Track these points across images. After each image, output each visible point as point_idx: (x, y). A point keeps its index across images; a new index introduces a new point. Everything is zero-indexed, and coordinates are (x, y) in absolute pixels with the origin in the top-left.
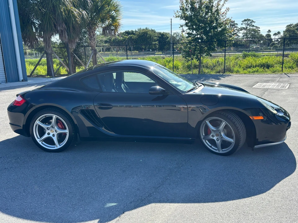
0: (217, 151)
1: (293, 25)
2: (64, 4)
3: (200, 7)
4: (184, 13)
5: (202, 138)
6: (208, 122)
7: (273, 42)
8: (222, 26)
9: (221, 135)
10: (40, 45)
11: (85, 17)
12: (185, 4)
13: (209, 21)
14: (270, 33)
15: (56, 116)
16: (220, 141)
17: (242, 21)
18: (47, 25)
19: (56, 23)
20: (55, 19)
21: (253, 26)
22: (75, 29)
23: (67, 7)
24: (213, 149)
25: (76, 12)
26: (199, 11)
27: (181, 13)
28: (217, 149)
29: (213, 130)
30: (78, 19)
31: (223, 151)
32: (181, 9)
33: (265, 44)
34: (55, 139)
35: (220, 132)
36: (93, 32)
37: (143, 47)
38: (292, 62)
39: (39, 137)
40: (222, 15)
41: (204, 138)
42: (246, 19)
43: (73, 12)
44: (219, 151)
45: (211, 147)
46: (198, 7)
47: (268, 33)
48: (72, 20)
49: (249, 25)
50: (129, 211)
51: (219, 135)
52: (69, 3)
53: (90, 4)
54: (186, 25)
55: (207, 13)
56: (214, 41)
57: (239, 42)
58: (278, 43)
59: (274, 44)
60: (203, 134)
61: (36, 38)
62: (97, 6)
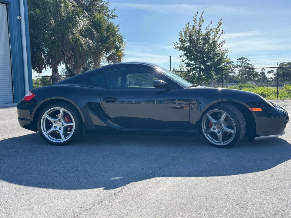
0: (219, 144)
1: (285, 64)
2: (72, 33)
3: (198, 39)
4: (183, 44)
5: (204, 131)
6: (209, 115)
7: (267, 79)
8: (219, 56)
9: (222, 127)
10: (46, 80)
11: (91, 45)
12: (184, 36)
13: (207, 51)
14: (264, 71)
15: (63, 110)
16: (221, 133)
17: (238, 59)
18: (56, 51)
19: (63, 50)
20: (63, 46)
21: (248, 64)
22: (81, 56)
23: (74, 36)
24: (215, 142)
25: (83, 40)
26: (197, 42)
27: (180, 45)
28: (218, 142)
29: (214, 123)
30: (85, 47)
31: (224, 143)
32: (180, 41)
33: (260, 82)
34: (61, 133)
35: (221, 125)
36: (97, 61)
37: (144, 82)
38: (287, 92)
39: (46, 131)
40: (219, 46)
41: (205, 132)
42: (241, 57)
43: (80, 41)
44: (220, 144)
45: (212, 140)
46: (196, 39)
47: (262, 71)
48: (79, 47)
49: (244, 63)
50: (134, 182)
51: (220, 127)
52: (77, 32)
53: (96, 35)
54: (185, 55)
55: (204, 44)
56: (212, 70)
57: (235, 79)
58: (272, 80)
59: (268, 81)
60: (204, 128)
61: (44, 64)
62: (103, 37)
